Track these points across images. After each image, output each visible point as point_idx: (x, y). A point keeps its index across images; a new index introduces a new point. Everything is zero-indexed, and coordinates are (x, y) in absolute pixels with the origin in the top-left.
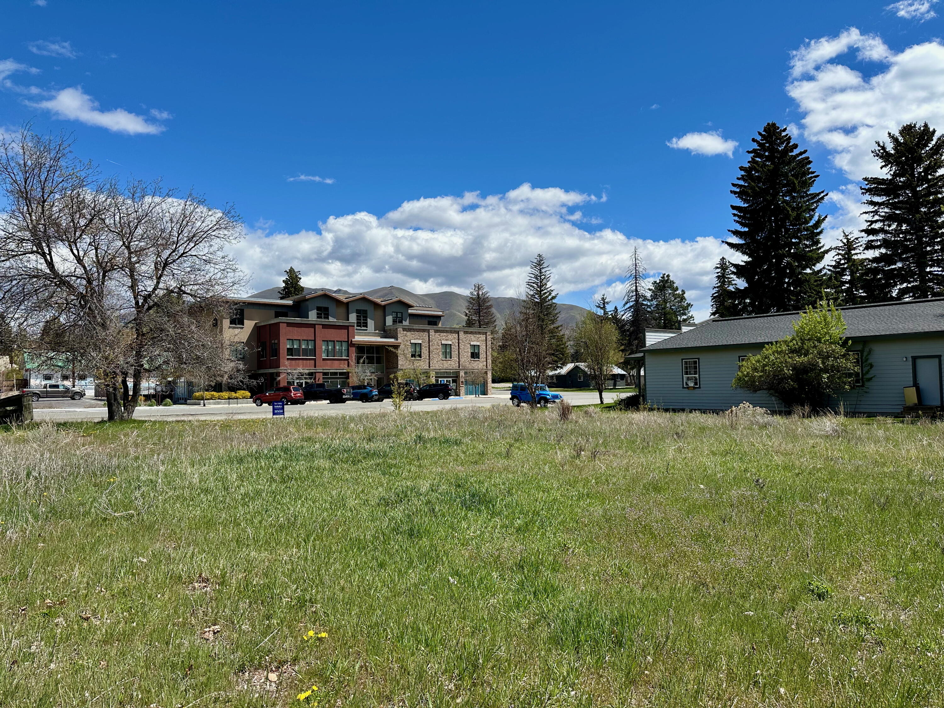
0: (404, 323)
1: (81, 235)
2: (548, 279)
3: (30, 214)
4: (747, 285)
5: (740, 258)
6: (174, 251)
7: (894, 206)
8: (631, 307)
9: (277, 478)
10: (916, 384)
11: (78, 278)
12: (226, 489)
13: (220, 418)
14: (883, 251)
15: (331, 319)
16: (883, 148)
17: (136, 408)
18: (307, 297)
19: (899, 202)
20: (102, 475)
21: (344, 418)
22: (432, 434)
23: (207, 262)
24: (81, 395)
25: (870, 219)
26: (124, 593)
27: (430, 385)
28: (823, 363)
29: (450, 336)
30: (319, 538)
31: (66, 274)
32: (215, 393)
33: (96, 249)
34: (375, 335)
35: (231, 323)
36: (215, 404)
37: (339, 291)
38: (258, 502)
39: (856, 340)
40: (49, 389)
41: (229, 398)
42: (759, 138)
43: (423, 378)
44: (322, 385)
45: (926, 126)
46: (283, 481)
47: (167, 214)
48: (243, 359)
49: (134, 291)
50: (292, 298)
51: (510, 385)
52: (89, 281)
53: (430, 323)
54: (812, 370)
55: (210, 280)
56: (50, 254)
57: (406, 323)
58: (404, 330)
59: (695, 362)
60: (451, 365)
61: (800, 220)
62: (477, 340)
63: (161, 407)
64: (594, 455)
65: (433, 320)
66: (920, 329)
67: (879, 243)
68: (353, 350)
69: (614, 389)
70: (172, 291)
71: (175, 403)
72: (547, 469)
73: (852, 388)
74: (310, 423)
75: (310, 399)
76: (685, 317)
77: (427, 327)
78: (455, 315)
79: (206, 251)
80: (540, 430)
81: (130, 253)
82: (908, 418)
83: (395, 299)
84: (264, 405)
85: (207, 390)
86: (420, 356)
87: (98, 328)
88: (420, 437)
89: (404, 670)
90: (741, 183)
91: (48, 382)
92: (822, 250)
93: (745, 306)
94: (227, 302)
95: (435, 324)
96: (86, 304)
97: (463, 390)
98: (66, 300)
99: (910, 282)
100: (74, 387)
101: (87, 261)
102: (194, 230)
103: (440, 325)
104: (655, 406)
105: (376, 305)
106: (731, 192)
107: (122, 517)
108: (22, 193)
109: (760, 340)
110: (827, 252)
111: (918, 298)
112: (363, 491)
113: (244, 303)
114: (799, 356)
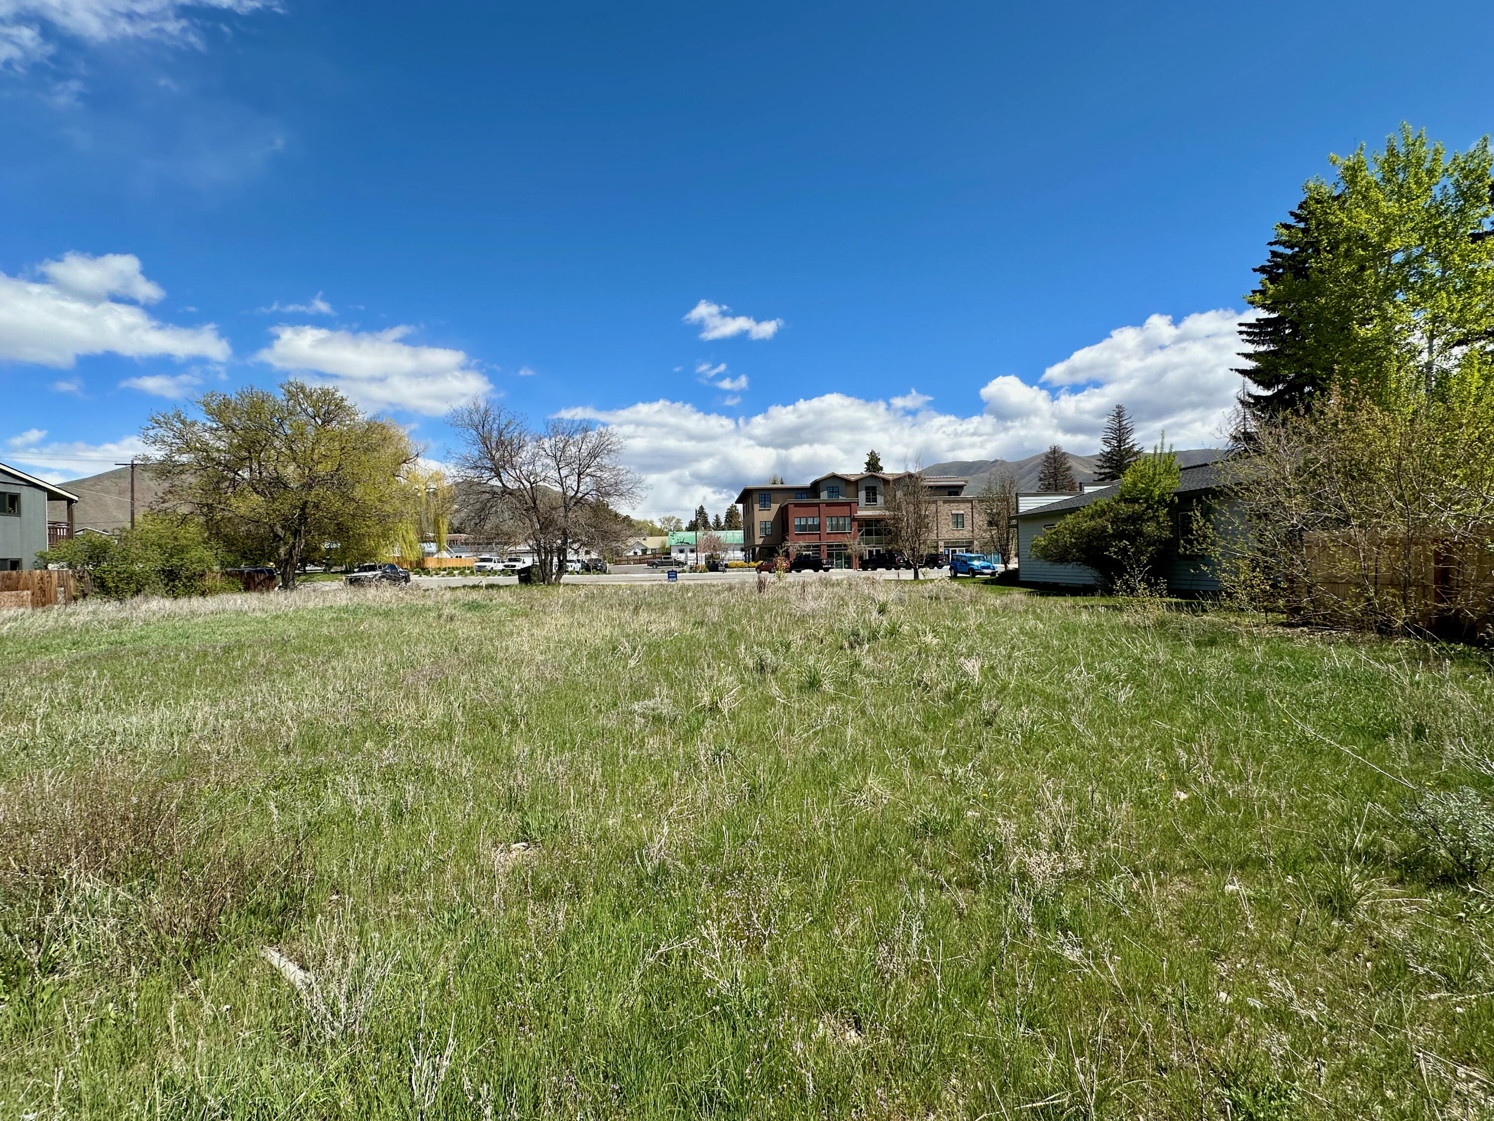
2: (1129, 433)
15: (839, 498)
29: (962, 506)
34: (882, 509)
35: (762, 507)
48: (771, 535)
53: (950, 494)
60: (964, 534)
62: (997, 508)
65: (953, 491)
68: (854, 524)
77: (945, 498)
95: (955, 494)
103: (959, 495)
105: (884, 481)
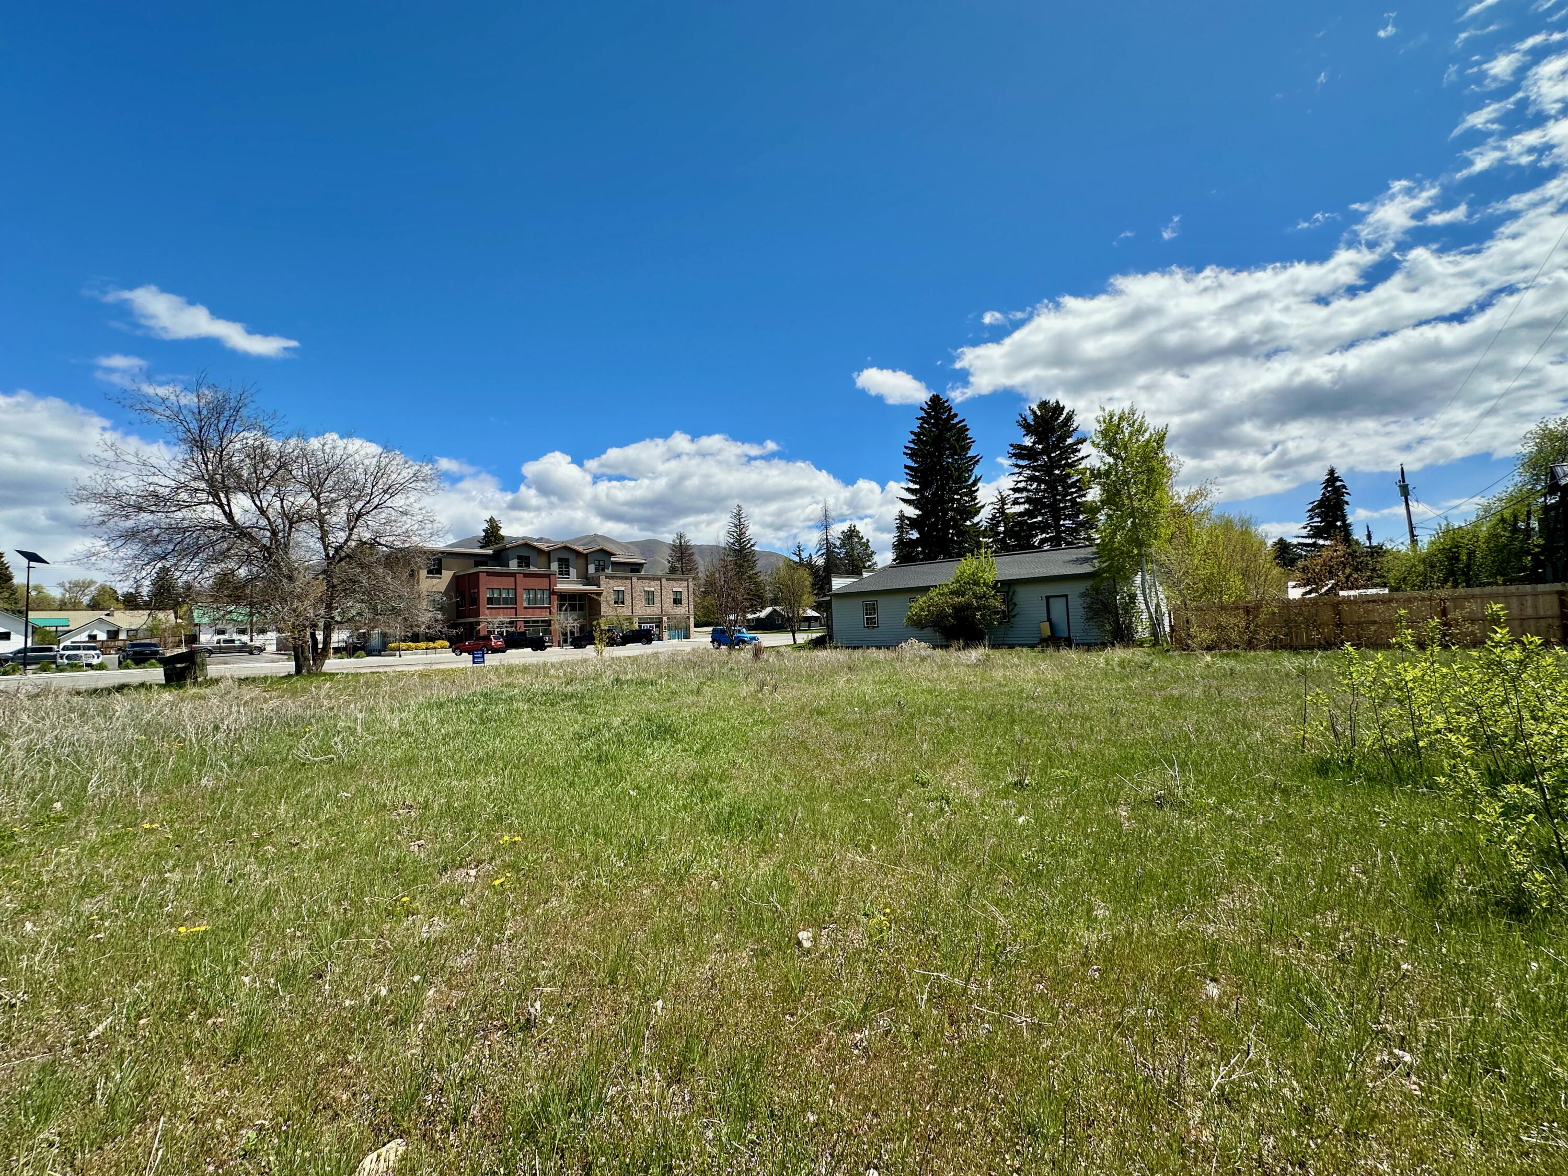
0: (607, 571)
1: (265, 486)
2: (747, 528)
3: (206, 465)
4: (918, 536)
5: (912, 512)
6: (368, 503)
7: (1035, 469)
8: (822, 554)
9: (477, 720)
10: (1049, 619)
11: (261, 529)
12: (427, 731)
13: (417, 668)
14: (1027, 506)
15: (532, 568)
16: (1025, 419)
17: (327, 661)
18: (508, 546)
19: (1038, 466)
20: (296, 725)
21: (545, 664)
22: (629, 676)
23: (405, 513)
24: (261, 649)
25: (1016, 479)
26: (331, 822)
27: (633, 631)
28: (977, 602)
29: (653, 583)
30: (514, 766)
31: (247, 525)
32: (411, 644)
33: (282, 500)
34: (577, 583)
35: (429, 572)
36: (412, 654)
37: (540, 540)
38: (459, 741)
39: (1004, 583)
40: (222, 645)
41: (427, 649)
42: (926, 407)
43: (626, 625)
44: (524, 633)
45: (1058, 402)
46: (483, 722)
47: (361, 466)
48: (440, 609)
49: (324, 543)
50: (492, 547)
51: (711, 629)
52: (274, 533)
53: (633, 571)
54: (968, 609)
55: (407, 532)
56: (229, 505)
57: (609, 571)
58: (607, 577)
59: (874, 604)
60: (654, 610)
61: (961, 480)
62: (679, 587)
63: (352, 659)
64: (775, 688)
65: (635, 568)
66: (1051, 573)
67: (1023, 500)
68: (555, 598)
69: (808, 630)
70: (365, 543)
71: (368, 655)
72: (731, 703)
73: (1000, 624)
74: (510, 670)
75: (511, 648)
76: (869, 563)
77: (630, 574)
78: (659, 561)
79: (402, 502)
80: (731, 670)
81: (320, 504)
82: (1039, 648)
83: (597, 548)
84: (464, 654)
85: (404, 641)
86: (623, 603)
87: (285, 580)
88: (617, 680)
89: (583, 855)
90: (912, 445)
91: (222, 637)
92: (979, 505)
93: (918, 554)
94: (425, 553)
95: (638, 571)
96: (270, 557)
97: (666, 635)
98: (247, 551)
99: (1048, 533)
100: (252, 641)
101: (270, 512)
102: (390, 482)
103: (643, 573)
104: (839, 644)
105: (578, 553)
106: (904, 453)
107: (321, 761)
108: (197, 441)
109: (926, 584)
110: (983, 507)
111: (1054, 546)
112: (559, 728)
113: (443, 553)
114: (958, 597)
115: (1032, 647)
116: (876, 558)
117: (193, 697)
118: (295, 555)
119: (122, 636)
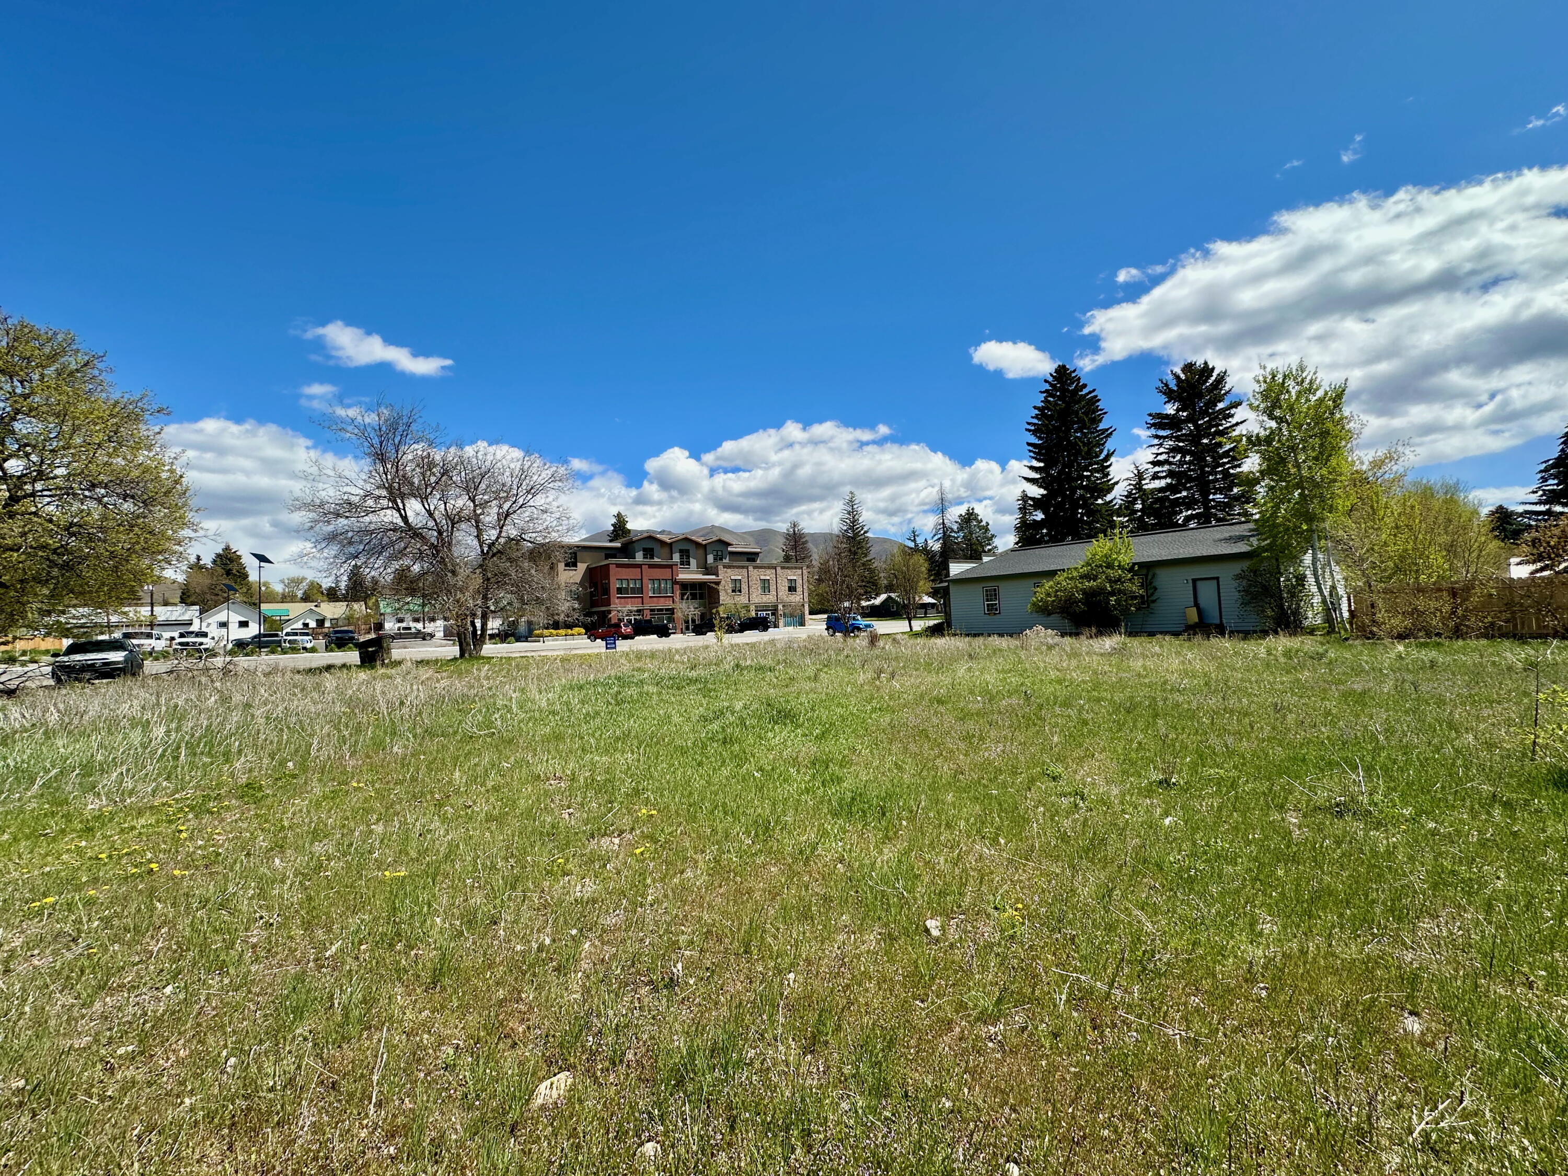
0: (724, 561)
1: (432, 492)
2: (860, 515)
3: (386, 475)
4: (1043, 517)
5: (1036, 492)
6: (514, 503)
7: (1178, 439)
8: (939, 539)
9: (613, 702)
10: (1196, 604)
11: (430, 529)
12: (570, 711)
13: (559, 653)
14: (1169, 480)
15: (656, 559)
16: (1166, 385)
17: (485, 646)
18: (634, 539)
19: (1182, 435)
20: (463, 703)
21: (670, 650)
22: (749, 662)
23: (545, 511)
24: (432, 636)
25: (1156, 451)
26: (496, 789)
27: (750, 619)
28: (1111, 587)
29: (768, 572)
30: (648, 745)
31: (419, 526)
32: (553, 631)
33: (445, 504)
34: (697, 573)
35: (566, 566)
36: (553, 640)
37: (662, 532)
38: (598, 720)
39: (1142, 565)
40: (402, 631)
41: (566, 635)
42: (1051, 379)
43: (743, 613)
44: (650, 621)
45: (1206, 363)
46: (618, 704)
47: (507, 470)
48: (577, 599)
49: (479, 540)
50: (620, 540)
51: (825, 616)
52: (440, 533)
53: (749, 560)
54: (1100, 594)
55: (547, 528)
56: (404, 509)
57: (726, 561)
58: (724, 567)
59: (995, 590)
60: (770, 599)
61: (1091, 455)
62: (794, 575)
63: (505, 645)
64: (893, 675)
65: (751, 557)
66: (1198, 553)
67: (1164, 474)
68: (677, 587)
69: (925, 617)
70: (513, 539)
72: (849, 690)
73: (1138, 609)
74: (639, 656)
75: (639, 635)
76: (990, 547)
77: (747, 563)
78: (773, 551)
79: (543, 501)
80: (847, 657)
81: (475, 506)
82: (1186, 636)
83: (715, 539)
84: (598, 640)
85: (547, 628)
86: (740, 591)
87: (449, 574)
88: (737, 666)
89: (714, 831)
90: (1036, 421)
91: (402, 625)
92: (1112, 482)
93: (1043, 536)
94: (563, 547)
95: (754, 560)
96: (437, 553)
97: (781, 622)
98: (419, 549)
99: (1195, 510)
100: (424, 628)
101: (437, 515)
102: (532, 483)
103: (758, 562)
104: (958, 632)
105: (697, 544)
106: (1026, 430)
107: (485, 735)
108: (379, 455)
109: (1053, 568)
110: (1117, 483)
111: (1202, 524)
112: (686, 711)
113: (578, 547)
114: (1089, 582)
115: (1176, 634)
116: (996, 542)
117: (383, 676)
118: (456, 551)
119: (327, 624)
